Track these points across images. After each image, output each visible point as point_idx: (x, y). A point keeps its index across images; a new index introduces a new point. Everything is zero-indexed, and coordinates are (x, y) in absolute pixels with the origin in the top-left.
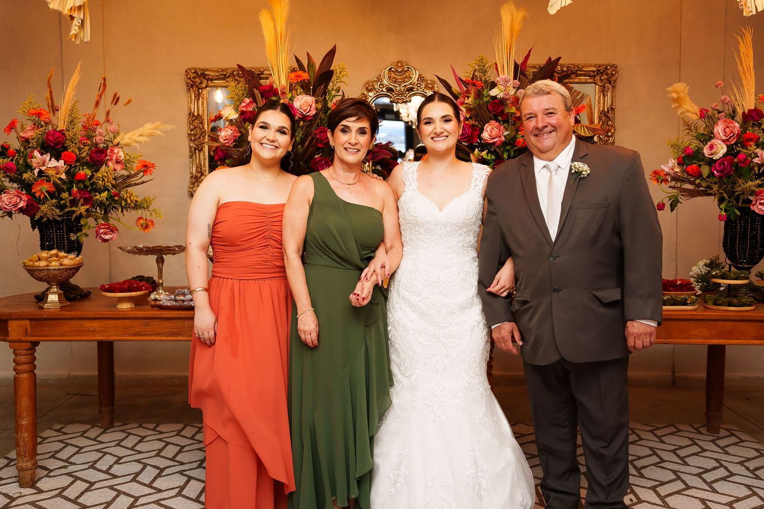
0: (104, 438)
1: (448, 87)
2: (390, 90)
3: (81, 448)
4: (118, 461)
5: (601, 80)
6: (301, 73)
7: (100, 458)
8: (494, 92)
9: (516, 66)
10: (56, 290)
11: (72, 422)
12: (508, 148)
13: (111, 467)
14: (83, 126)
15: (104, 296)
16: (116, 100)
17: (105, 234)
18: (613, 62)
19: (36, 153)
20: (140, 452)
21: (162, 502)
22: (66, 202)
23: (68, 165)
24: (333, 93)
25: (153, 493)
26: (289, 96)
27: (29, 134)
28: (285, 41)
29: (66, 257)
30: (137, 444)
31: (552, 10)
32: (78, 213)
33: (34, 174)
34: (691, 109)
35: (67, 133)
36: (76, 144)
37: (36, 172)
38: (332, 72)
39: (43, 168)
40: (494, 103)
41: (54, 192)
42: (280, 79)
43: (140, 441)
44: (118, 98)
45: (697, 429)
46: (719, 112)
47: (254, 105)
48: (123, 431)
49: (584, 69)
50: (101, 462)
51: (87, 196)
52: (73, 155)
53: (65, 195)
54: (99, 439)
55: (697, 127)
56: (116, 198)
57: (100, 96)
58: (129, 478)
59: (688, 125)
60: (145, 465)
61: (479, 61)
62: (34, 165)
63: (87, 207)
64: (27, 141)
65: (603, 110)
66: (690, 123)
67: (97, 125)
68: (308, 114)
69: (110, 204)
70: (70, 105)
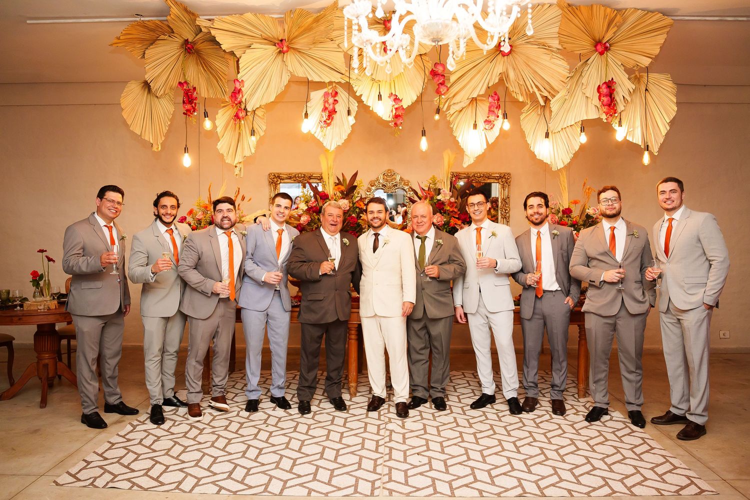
1: (416, 193)
2: (383, 185)
5: (502, 182)
6: (340, 186)
7: (236, 384)
8: (439, 197)
9: (451, 183)
12: (446, 227)
16: (243, 198)
18: (508, 172)
24: (356, 195)
27: (200, 217)
31: (465, 164)
38: (356, 186)
40: (439, 203)
42: (330, 190)
45: (546, 373)
46: (552, 209)
47: (317, 203)
49: (492, 175)
50: (237, 385)
61: (432, 178)
64: (199, 221)
65: (504, 198)
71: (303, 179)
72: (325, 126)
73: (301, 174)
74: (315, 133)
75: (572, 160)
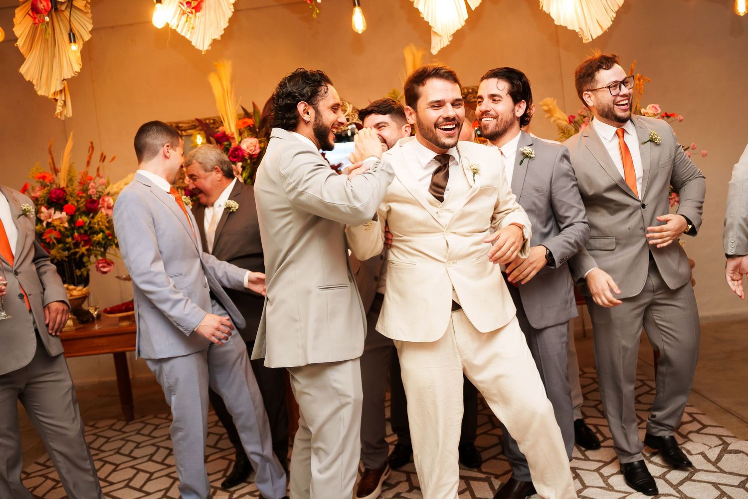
0: (128, 429)
3: (109, 438)
4: (138, 446)
6: (246, 120)
10: (70, 316)
11: (103, 418)
13: (132, 451)
14: (79, 182)
15: (108, 317)
16: (103, 158)
17: (104, 267)
19: (43, 209)
20: (154, 438)
21: (172, 475)
22: (70, 245)
23: (69, 215)
25: (165, 469)
26: (240, 139)
27: (38, 194)
28: (231, 96)
29: (75, 289)
30: (152, 432)
31: (435, 51)
32: (81, 252)
33: (43, 226)
34: (561, 117)
35: (67, 190)
36: (74, 197)
37: (44, 224)
39: (50, 220)
41: (61, 239)
42: (230, 126)
43: (155, 429)
44: (105, 157)
48: (142, 422)
50: (124, 448)
51: (86, 238)
52: (73, 206)
53: (69, 240)
54: (124, 430)
55: (569, 130)
56: (110, 238)
57: (90, 157)
58: (146, 459)
59: (562, 129)
60: (158, 448)
61: (392, 93)
62: (42, 218)
63: (87, 247)
64: (37, 200)
66: (563, 127)
67: (90, 180)
68: (254, 153)
69: (105, 243)
70: (67, 167)
71: (213, 127)
72: (189, 10)
73: (209, 119)
74: (178, 26)
75: (616, 21)
